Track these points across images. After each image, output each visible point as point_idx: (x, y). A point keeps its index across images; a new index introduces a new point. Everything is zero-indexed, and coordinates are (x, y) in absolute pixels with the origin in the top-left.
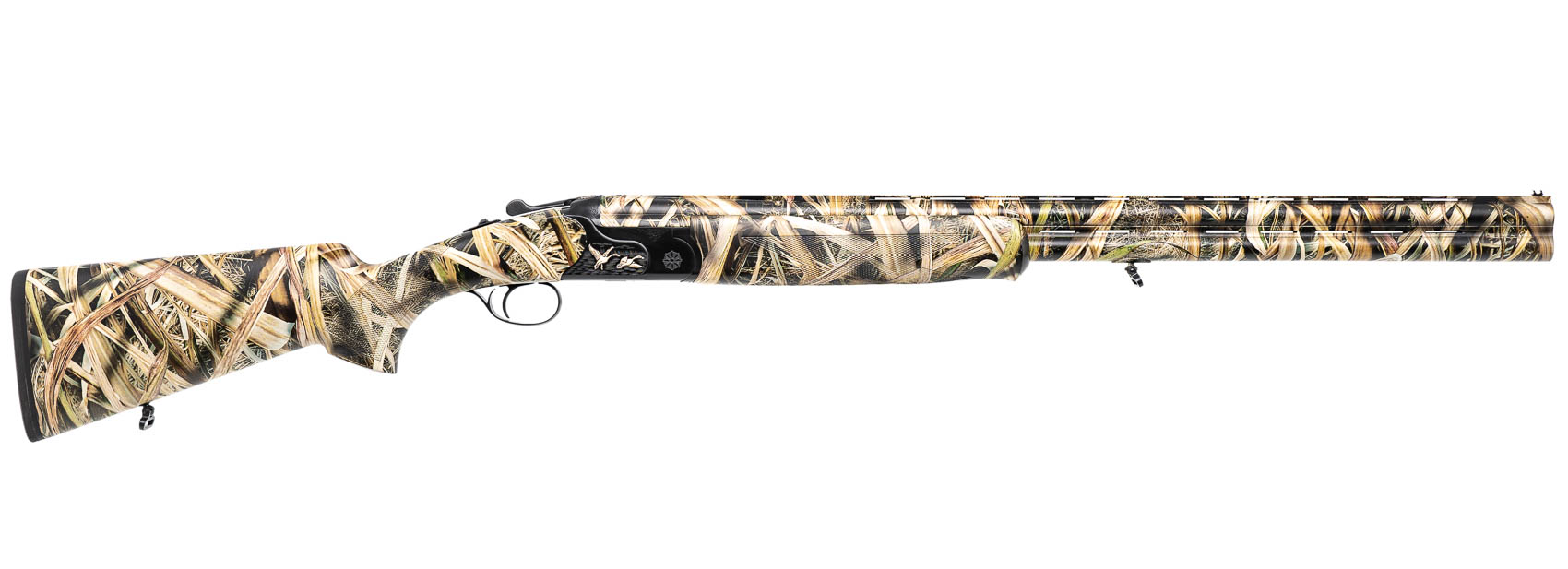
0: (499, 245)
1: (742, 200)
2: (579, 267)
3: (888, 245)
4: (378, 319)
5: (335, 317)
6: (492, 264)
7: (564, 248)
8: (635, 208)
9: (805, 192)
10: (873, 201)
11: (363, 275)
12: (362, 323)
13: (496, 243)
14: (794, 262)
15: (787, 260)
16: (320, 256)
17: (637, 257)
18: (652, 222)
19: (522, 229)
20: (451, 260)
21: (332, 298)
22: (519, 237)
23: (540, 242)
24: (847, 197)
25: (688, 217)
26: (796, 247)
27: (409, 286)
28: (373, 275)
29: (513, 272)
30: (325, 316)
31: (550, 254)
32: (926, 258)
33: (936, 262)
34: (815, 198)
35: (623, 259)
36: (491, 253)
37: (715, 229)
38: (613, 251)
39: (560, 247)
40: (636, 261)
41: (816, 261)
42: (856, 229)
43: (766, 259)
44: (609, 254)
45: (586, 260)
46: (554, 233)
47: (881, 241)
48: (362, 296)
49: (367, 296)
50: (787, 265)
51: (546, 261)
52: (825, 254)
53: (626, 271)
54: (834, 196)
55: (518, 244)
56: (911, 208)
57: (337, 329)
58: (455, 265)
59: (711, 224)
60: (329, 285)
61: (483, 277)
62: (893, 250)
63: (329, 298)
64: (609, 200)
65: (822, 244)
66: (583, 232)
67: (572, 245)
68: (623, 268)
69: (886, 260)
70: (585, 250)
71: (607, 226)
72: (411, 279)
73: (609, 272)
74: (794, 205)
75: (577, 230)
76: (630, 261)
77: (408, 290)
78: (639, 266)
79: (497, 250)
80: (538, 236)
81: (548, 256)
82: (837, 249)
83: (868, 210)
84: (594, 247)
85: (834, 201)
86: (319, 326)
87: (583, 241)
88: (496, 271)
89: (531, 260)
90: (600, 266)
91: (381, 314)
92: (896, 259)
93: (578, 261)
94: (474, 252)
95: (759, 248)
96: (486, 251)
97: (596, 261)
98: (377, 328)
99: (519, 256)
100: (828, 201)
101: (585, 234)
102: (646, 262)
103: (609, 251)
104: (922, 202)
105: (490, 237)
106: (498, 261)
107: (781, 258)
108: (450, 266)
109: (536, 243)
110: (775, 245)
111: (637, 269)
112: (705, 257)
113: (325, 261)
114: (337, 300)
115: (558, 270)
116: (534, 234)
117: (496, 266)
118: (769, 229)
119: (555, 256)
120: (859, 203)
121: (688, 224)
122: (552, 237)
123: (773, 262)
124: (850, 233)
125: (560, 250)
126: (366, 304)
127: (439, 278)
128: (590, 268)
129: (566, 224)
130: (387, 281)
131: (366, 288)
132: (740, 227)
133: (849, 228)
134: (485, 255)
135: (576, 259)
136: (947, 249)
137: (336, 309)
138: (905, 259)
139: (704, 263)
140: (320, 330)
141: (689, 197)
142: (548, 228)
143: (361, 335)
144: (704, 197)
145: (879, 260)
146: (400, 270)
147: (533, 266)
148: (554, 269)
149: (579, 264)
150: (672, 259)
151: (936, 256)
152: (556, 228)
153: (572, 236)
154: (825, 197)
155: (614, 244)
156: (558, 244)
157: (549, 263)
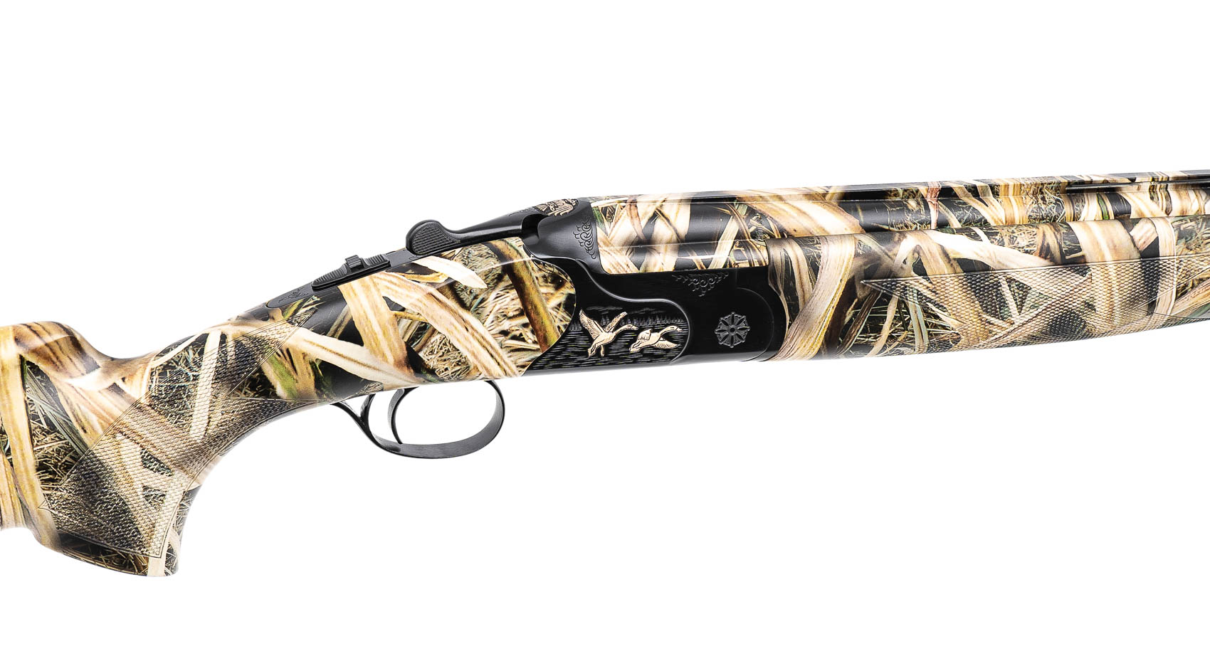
0: (405, 323)
1: (852, 200)
2: (559, 353)
3: (1107, 278)
4: (156, 480)
5: (66, 482)
6: (391, 359)
7: (532, 322)
8: (662, 230)
9: (957, 177)
10: (1075, 190)
11: (115, 388)
12: (124, 490)
13: (398, 320)
14: (948, 320)
15: (937, 317)
16: (21, 358)
17: (668, 329)
18: (697, 259)
19: (453, 288)
20: (305, 355)
21: (56, 445)
22: (446, 306)
23: (487, 311)
24: (1029, 186)
25: (759, 244)
26: (953, 289)
27: (218, 410)
28: (139, 388)
29: (432, 372)
30: (45, 481)
31: (505, 333)
32: (1166, 294)
33: (1180, 302)
34: (974, 191)
35: (643, 334)
36: (388, 339)
37: (814, 268)
38: (625, 320)
39: (525, 320)
40: (667, 337)
41: (985, 316)
42: (1057, 254)
43: (901, 319)
44: (618, 326)
45: (573, 340)
46: (514, 293)
47: (1095, 272)
48: (119, 437)
49: (131, 435)
50: (935, 326)
51: (497, 347)
52: (1003, 303)
53: (645, 355)
54: (1007, 186)
55: (444, 319)
56: (1138, 201)
57: (67, 504)
58: (312, 364)
59: (808, 258)
60: (47, 419)
61: (367, 382)
62: (1115, 287)
63: (50, 445)
64: (609, 213)
65: (998, 285)
66: (569, 289)
67: (549, 315)
68: (642, 350)
69: (1101, 306)
70: (572, 322)
71: (614, 272)
72: (222, 396)
73: (615, 356)
74: (942, 208)
75: (558, 284)
76: (656, 336)
77: (217, 418)
78: (672, 345)
79: (401, 331)
80: (483, 300)
81: (502, 338)
82: (1022, 290)
83: (1068, 210)
84: (590, 315)
85: (1007, 194)
86: (29, 501)
87: (570, 306)
88: (397, 372)
89: (468, 347)
90: (599, 349)
91: (162, 468)
92: (1117, 299)
93: (558, 343)
94: (351, 334)
95: (889, 298)
96: (380, 336)
97: (591, 340)
98: (154, 497)
99: (445, 342)
100: (996, 194)
101: (573, 291)
102: (685, 337)
103: (616, 320)
104: (1152, 189)
105: (384, 307)
106: (402, 353)
107: (926, 311)
108: (303, 368)
109: (478, 314)
110: (919, 293)
111: (668, 351)
112: (792, 319)
113: (36, 370)
114: (68, 449)
115: (521, 362)
116: (475, 297)
117: (398, 364)
118: (910, 263)
119: (514, 338)
120: (1050, 197)
121: (763, 256)
122: (511, 301)
123: (913, 322)
124: (1046, 262)
125: (525, 325)
126: (130, 453)
127: (280, 390)
128: (579, 354)
129: (539, 274)
130: (171, 404)
131: (126, 419)
132: (860, 262)
133: (1045, 253)
134: (376, 340)
135: (554, 338)
136: (1201, 280)
137: (67, 467)
138: (1132, 302)
139: (790, 332)
140: (32, 508)
141: (753, 198)
142: (502, 285)
143: (122, 513)
144: (780, 198)
145: (1090, 306)
146: (196, 378)
147: (471, 359)
148: (510, 360)
149: (559, 348)
150: (733, 326)
151: (1181, 292)
152: (518, 285)
153: (548, 297)
154: (992, 187)
155: (626, 307)
156: (521, 314)
157: (500, 351)
